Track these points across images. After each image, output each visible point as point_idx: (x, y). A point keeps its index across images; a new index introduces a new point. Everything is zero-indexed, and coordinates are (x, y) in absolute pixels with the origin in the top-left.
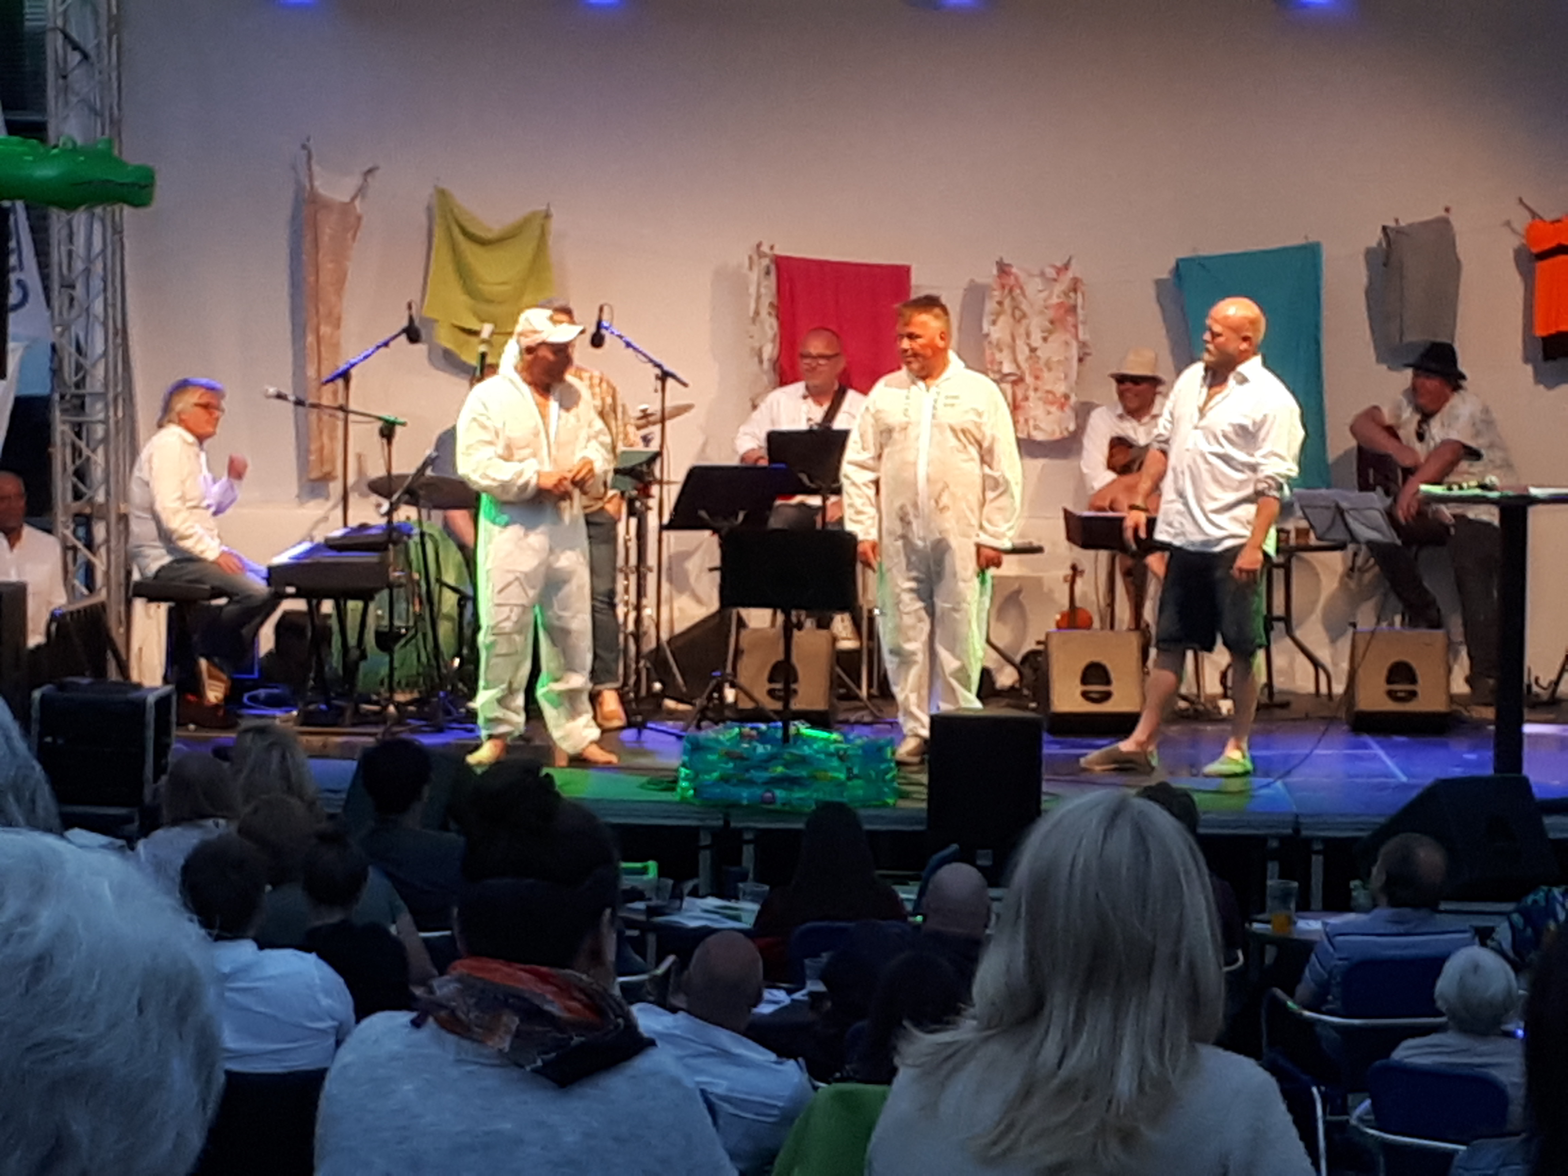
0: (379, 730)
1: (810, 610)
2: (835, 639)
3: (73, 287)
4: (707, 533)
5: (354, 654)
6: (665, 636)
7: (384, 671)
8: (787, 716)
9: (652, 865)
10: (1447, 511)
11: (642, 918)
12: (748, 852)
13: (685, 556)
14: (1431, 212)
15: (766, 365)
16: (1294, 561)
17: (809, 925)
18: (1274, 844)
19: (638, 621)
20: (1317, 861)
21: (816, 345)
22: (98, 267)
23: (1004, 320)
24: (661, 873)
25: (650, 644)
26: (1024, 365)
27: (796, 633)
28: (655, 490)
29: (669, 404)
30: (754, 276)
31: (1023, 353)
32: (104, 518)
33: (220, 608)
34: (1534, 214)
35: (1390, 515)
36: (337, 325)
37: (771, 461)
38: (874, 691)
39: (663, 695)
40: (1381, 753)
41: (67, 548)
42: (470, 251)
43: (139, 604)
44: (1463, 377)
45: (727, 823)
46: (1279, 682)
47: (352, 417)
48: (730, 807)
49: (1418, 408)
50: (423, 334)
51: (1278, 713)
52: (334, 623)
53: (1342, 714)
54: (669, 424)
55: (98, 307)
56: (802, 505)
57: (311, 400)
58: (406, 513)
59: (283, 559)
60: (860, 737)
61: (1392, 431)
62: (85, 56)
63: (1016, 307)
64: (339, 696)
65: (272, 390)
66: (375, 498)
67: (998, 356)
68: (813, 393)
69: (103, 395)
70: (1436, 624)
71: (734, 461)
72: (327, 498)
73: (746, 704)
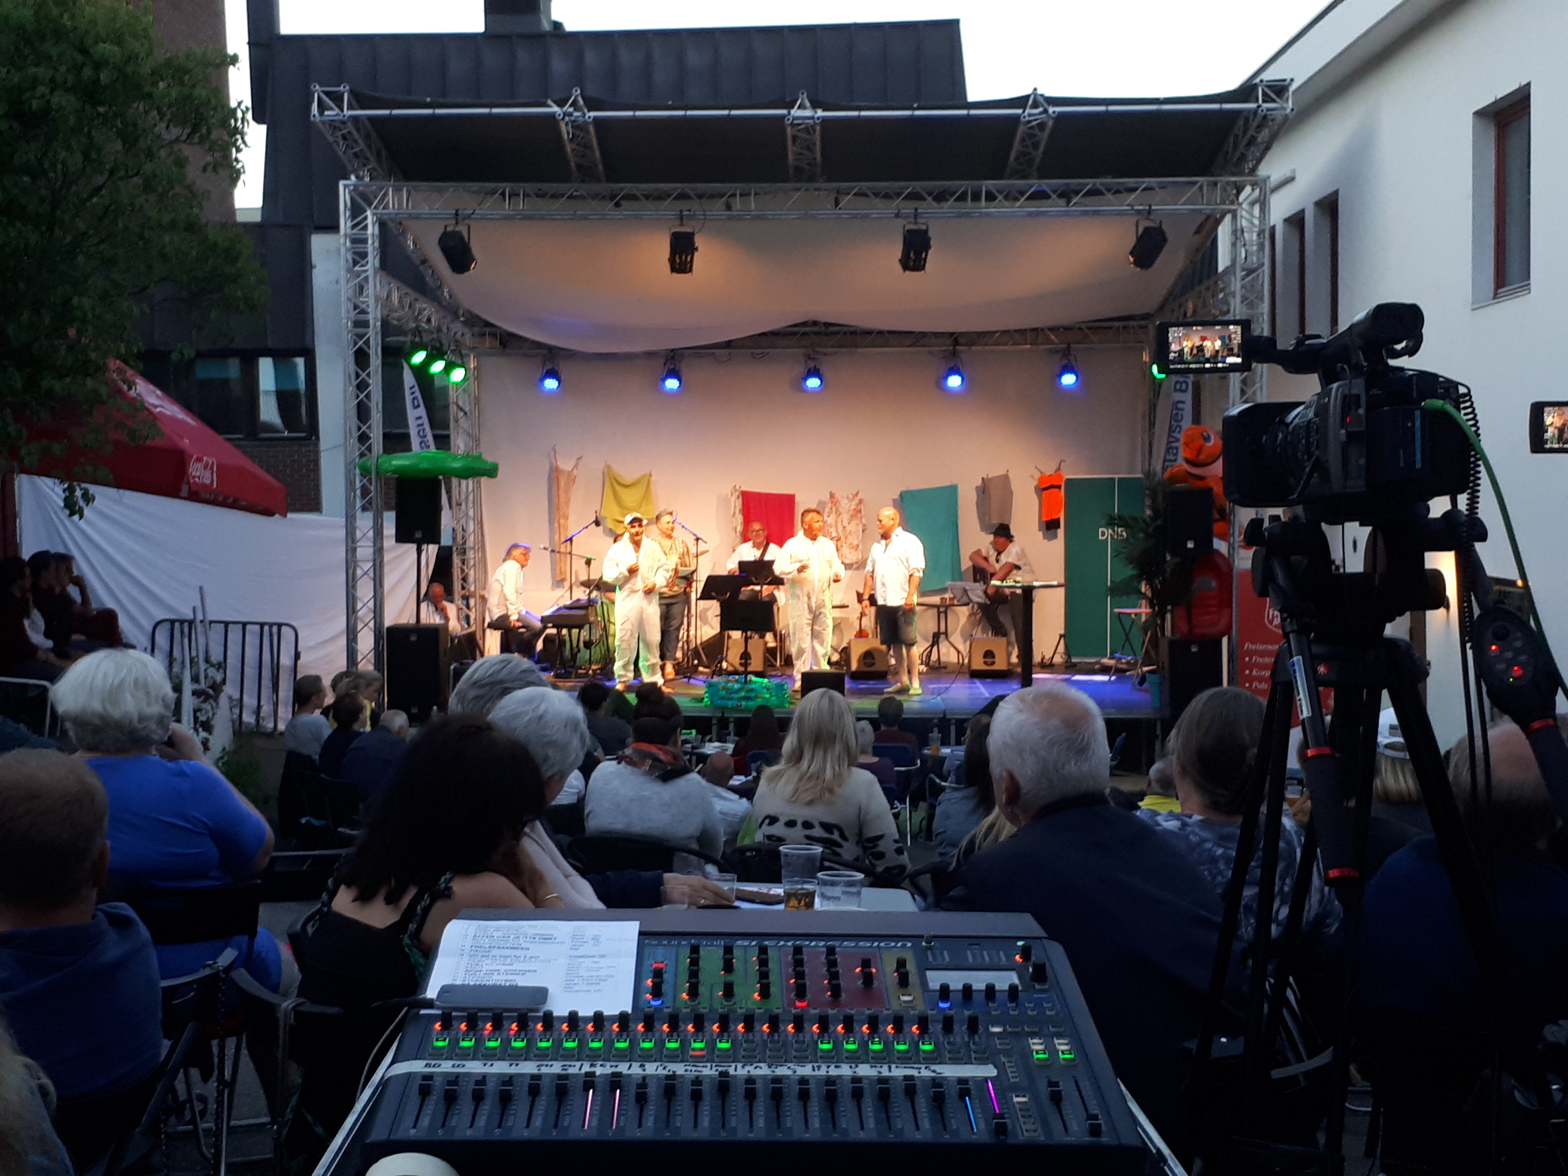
0: (586, 680)
1: (756, 630)
2: (766, 643)
3: (460, 505)
4: (715, 602)
5: (575, 650)
6: (699, 642)
7: (588, 657)
8: (746, 673)
9: (694, 732)
10: (1007, 591)
11: (690, 750)
12: (731, 726)
13: (706, 610)
14: (1000, 472)
15: (738, 534)
16: (948, 611)
17: (755, 751)
18: (935, 721)
19: (688, 636)
20: (953, 728)
21: (756, 526)
22: (471, 497)
23: (833, 516)
24: (698, 733)
25: (693, 645)
26: (841, 534)
27: (749, 641)
28: (694, 584)
29: (700, 550)
30: (734, 498)
31: (840, 529)
32: (475, 597)
33: (522, 633)
34: (1042, 473)
35: (985, 592)
36: (567, 518)
37: (740, 572)
38: (783, 663)
39: (698, 666)
40: (981, 686)
41: (459, 609)
42: (619, 489)
43: (488, 632)
44: (1012, 537)
45: (723, 714)
46: (943, 659)
47: (573, 557)
48: (724, 709)
49: (996, 550)
50: (601, 522)
51: (943, 670)
52: (567, 638)
53: (967, 670)
54: (700, 558)
55: (471, 513)
56: (752, 590)
57: (557, 550)
58: (594, 594)
59: (547, 613)
60: (775, 681)
61: (986, 559)
62: (465, 414)
63: (837, 510)
64: (570, 667)
65: (542, 546)
66: (583, 588)
67: (831, 530)
68: (756, 546)
69: (474, 548)
70: (1005, 634)
71: (725, 573)
72: (563, 587)
73: (730, 669)
